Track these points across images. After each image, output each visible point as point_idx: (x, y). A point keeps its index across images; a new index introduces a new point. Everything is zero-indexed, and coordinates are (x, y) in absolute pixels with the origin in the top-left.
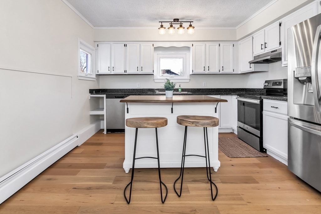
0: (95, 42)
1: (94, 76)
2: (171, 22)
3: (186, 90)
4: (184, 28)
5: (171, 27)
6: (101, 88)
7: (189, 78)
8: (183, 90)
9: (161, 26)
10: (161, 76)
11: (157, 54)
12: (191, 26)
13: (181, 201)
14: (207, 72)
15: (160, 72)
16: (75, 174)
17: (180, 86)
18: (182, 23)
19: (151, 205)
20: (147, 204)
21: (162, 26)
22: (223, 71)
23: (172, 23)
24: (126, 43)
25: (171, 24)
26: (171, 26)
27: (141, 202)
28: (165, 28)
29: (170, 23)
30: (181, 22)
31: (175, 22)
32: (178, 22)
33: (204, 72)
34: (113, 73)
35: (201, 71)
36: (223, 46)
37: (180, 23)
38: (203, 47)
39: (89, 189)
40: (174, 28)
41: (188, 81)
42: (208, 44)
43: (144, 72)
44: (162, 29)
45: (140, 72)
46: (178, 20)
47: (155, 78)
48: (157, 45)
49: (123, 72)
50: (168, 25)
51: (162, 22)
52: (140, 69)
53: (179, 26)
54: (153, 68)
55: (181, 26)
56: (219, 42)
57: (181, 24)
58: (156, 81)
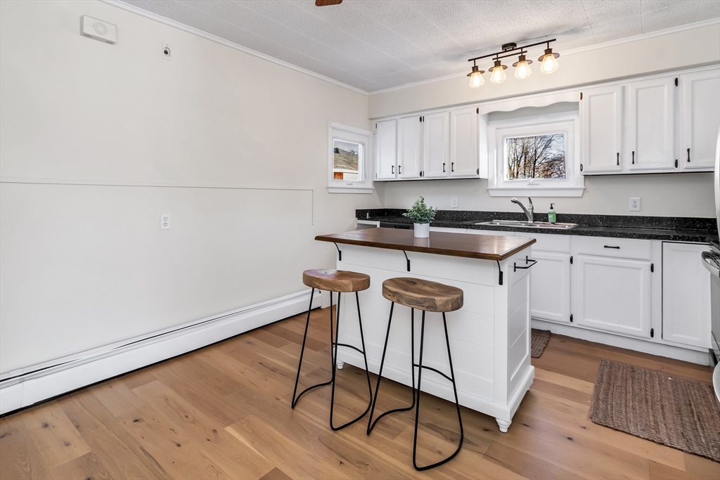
0: (371, 119)
1: (370, 185)
2: (497, 54)
3: (572, 219)
4: (531, 62)
5: (496, 66)
6: (386, 207)
7: (583, 186)
8: (560, 218)
9: (473, 68)
10: (505, 182)
11: (497, 129)
12: (548, 51)
13: (368, 443)
14: (627, 168)
15: (502, 171)
16: (278, 345)
17: (552, 208)
18: (524, 50)
19: (317, 425)
20: (314, 421)
21: (475, 69)
22: (690, 165)
23: (499, 56)
24: (422, 114)
25: (498, 58)
26: (498, 64)
27: (308, 414)
28: (482, 72)
29: (495, 56)
30: (522, 48)
31: (506, 51)
32: (513, 50)
33: (618, 168)
34: (400, 177)
35: (609, 166)
36: (693, 82)
37: (520, 51)
38: (616, 96)
39: (274, 370)
40: (505, 67)
41: (579, 193)
42: (631, 86)
43: (459, 173)
44: (476, 76)
45: (448, 175)
46: (513, 45)
47: (489, 187)
48: (486, 108)
49: (417, 176)
50: (490, 62)
51: (474, 59)
52: (448, 167)
53: (516, 58)
54: (478, 163)
55: (522, 59)
56: (675, 75)
57: (522, 53)
58: (492, 193)
